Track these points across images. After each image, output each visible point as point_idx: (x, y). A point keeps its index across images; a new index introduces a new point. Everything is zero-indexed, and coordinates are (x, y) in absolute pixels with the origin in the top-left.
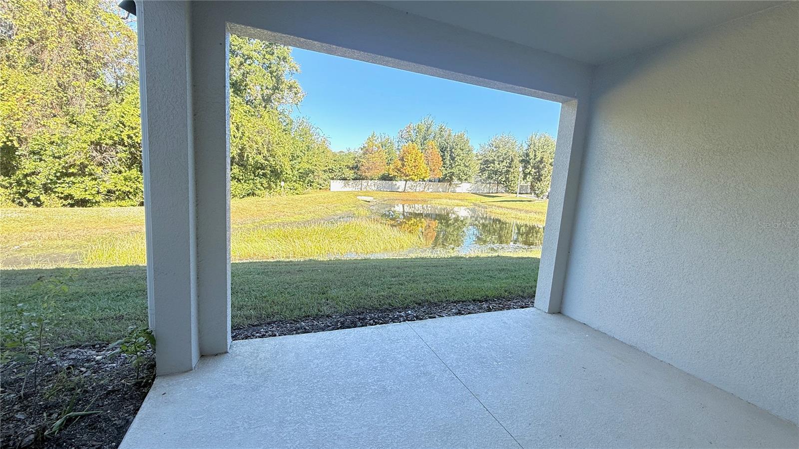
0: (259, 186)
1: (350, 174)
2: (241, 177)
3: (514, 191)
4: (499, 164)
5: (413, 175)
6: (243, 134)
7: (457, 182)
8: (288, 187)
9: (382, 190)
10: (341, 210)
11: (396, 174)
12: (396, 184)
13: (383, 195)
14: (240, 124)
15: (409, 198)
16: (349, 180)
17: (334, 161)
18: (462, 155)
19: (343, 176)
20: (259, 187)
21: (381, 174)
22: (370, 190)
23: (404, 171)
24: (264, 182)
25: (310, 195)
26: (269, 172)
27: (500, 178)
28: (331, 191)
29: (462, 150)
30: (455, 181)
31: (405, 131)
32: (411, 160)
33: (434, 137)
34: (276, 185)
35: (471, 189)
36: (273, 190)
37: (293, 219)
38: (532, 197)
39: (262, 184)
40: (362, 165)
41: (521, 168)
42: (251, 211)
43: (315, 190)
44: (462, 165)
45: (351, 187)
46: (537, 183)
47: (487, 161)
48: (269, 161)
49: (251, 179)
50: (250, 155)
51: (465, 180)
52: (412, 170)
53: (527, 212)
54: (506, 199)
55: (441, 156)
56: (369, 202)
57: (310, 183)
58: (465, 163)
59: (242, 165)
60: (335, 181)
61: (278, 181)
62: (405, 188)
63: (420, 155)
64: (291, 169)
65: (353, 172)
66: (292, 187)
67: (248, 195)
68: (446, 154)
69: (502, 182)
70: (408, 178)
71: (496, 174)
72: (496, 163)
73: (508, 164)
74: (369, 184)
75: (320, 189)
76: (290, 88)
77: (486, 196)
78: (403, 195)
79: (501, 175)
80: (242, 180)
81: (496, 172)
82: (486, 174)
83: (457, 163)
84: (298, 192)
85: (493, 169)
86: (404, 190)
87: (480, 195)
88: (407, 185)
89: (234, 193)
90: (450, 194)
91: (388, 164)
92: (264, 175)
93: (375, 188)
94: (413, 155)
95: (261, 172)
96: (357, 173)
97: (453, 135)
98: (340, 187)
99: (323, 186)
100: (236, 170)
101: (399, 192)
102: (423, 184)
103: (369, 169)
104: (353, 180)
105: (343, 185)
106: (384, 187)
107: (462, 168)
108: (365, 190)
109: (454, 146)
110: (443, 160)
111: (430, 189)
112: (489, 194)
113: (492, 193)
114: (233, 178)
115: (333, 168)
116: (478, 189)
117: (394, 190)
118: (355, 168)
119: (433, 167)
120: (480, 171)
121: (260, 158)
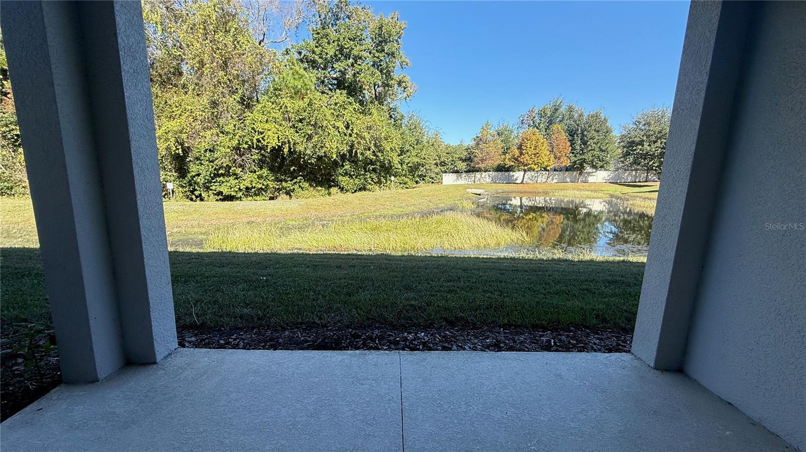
1: (462, 166)
2: (353, 173)
4: (650, 145)
5: (532, 164)
7: (589, 171)
8: (398, 182)
9: (497, 181)
10: (444, 203)
11: (513, 164)
12: (513, 175)
13: (498, 188)
14: (350, 122)
15: (529, 190)
16: (462, 172)
17: (447, 153)
18: (597, 138)
19: (456, 169)
20: (370, 181)
21: (496, 164)
22: (485, 182)
23: (522, 160)
24: (375, 177)
25: (422, 189)
26: (378, 167)
27: (651, 163)
28: (443, 184)
29: (598, 131)
30: (588, 168)
32: (531, 148)
33: (562, 120)
34: (386, 180)
35: (608, 178)
36: (383, 184)
39: (372, 179)
40: (476, 156)
42: (353, 204)
43: (428, 184)
44: (597, 150)
45: (463, 180)
47: (633, 142)
48: (377, 156)
49: (362, 175)
50: (358, 151)
51: (601, 167)
52: (531, 158)
55: (570, 141)
56: (480, 195)
57: (422, 177)
58: (601, 147)
59: (353, 162)
60: (447, 174)
61: (388, 176)
62: (523, 179)
63: (542, 141)
64: (400, 163)
65: (465, 164)
66: (401, 182)
67: (360, 190)
68: (576, 137)
69: (654, 168)
70: (526, 168)
71: (645, 159)
72: (646, 144)
74: (483, 176)
75: (433, 183)
76: (400, 83)
77: (629, 186)
78: (521, 187)
79: (652, 159)
80: (354, 175)
81: (645, 156)
82: (631, 159)
83: (590, 148)
84: (408, 186)
85: (641, 152)
86: (522, 181)
87: (621, 185)
88: (526, 176)
89: (347, 188)
90: (579, 185)
91: (504, 154)
92: (374, 170)
93: (488, 180)
94: (534, 142)
95: (371, 167)
96: (470, 165)
97: (586, 115)
98: (453, 180)
99: (435, 180)
100: (347, 166)
101: (516, 183)
102: (546, 173)
103: (482, 160)
104: (465, 172)
105: (455, 178)
106: (500, 179)
107: (597, 153)
108: (479, 182)
109: (587, 128)
110: (571, 146)
111: (555, 180)
112: (634, 184)
113: (639, 182)
114: (345, 174)
115: (445, 161)
116: (619, 178)
117: (511, 182)
118: (468, 160)
119: (559, 154)
120: (621, 156)
121: (369, 154)
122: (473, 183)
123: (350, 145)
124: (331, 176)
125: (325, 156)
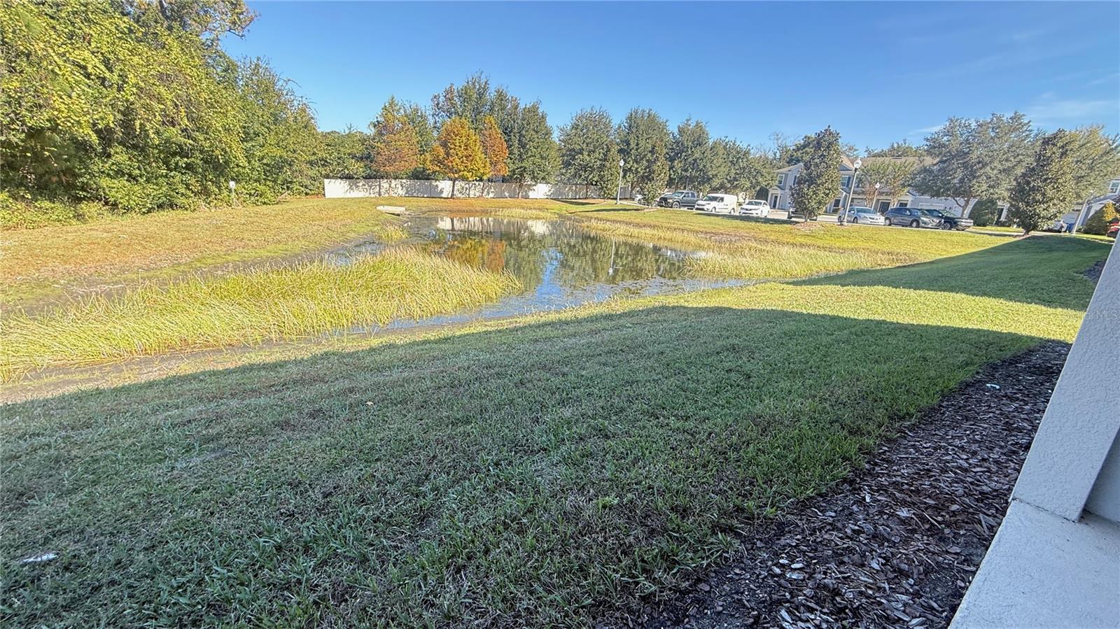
1: (357, 167)
2: (137, 172)
3: (611, 195)
4: (589, 155)
5: (465, 170)
6: (123, 77)
7: (530, 183)
8: (245, 192)
9: (415, 194)
10: (355, 231)
11: (438, 169)
12: (437, 185)
13: (419, 204)
14: (111, 56)
15: (461, 208)
16: (358, 179)
17: (328, 145)
18: (537, 140)
19: (347, 172)
20: (183, 191)
21: (412, 168)
22: (396, 195)
23: (450, 164)
24: (193, 181)
25: (292, 206)
26: (200, 163)
27: (591, 177)
28: (327, 197)
29: (537, 132)
30: (528, 179)
32: (460, 146)
33: (492, 110)
34: (219, 188)
35: (550, 193)
36: (213, 196)
37: (264, 253)
39: (187, 185)
40: (378, 153)
41: (621, 161)
42: (167, 240)
43: (298, 196)
44: (538, 156)
45: (362, 191)
46: (647, 184)
47: (573, 150)
48: (195, 140)
49: (162, 176)
50: (148, 126)
51: (542, 179)
52: (462, 162)
53: (638, 225)
54: (603, 208)
55: (506, 141)
56: (398, 215)
57: (287, 185)
58: (542, 153)
59: (135, 147)
60: (333, 180)
61: (223, 180)
62: (453, 191)
63: (474, 138)
64: (246, 157)
65: (362, 165)
66: (253, 192)
67: (160, 206)
68: (513, 137)
69: (594, 183)
70: (456, 176)
71: (585, 171)
72: (586, 153)
73: (602, 155)
74: (393, 185)
75: (307, 194)
77: (572, 203)
78: (451, 203)
79: (592, 172)
80: (141, 176)
81: (585, 168)
82: (572, 170)
83: (530, 153)
84: (266, 200)
85: (581, 162)
86: (453, 195)
87: (564, 202)
88: (456, 188)
89: (126, 204)
90: (520, 200)
91: (423, 153)
92: (189, 167)
93: (402, 192)
94: (464, 138)
95: (182, 162)
96: (370, 168)
97: (522, 106)
98: (343, 191)
99: (311, 190)
100: (120, 156)
101: (442, 198)
102: (479, 184)
103: (389, 160)
104: (365, 178)
105: (347, 187)
106: (419, 190)
107: (537, 160)
108: (387, 195)
109: (525, 125)
110: (508, 148)
111: (491, 194)
112: (576, 201)
113: (579, 199)
114: (117, 173)
115: (326, 157)
116: (561, 194)
117: (435, 195)
118: (367, 158)
119: (495, 159)
120: (562, 166)
121: (173, 133)
122: (378, 196)
123: (122, 109)
124: (76, 176)
125: (54, 129)
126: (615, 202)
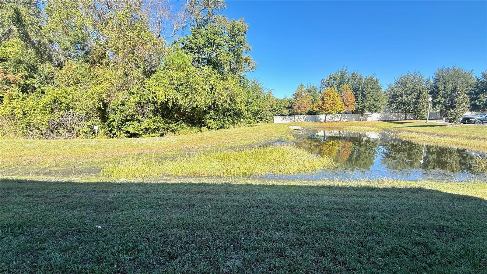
0: (227, 122)
1: (286, 111)
2: (216, 117)
3: (423, 118)
4: (407, 97)
5: (331, 110)
7: (368, 113)
8: (245, 122)
9: (309, 121)
11: (319, 110)
12: (318, 117)
13: (309, 125)
14: (214, 85)
15: (328, 126)
16: (286, 116)
17: (276, 104)
18: (372, 92)
19: (282, 113)
21: (308, 110)
22: (300, 122)
23: (324, 107)
24: (230, 119)
25: (261, 127)
26: (233, 113)
27: (408, 108)
28: (274, 123)
29: (372, 89)
30: (367, 112)
31: (326, 80)
32: (330, 100)
33: (348, 82)
34: (238, 121)
35: (380, 118)
36: (236, 124)
38: (443, 122)
39: (229, 121)
40: (294, 105)
41: (430, 98)
42: (214, 139)
43: (265, 123)
44: (373, 100)
45: (287, 120)
46: (449, 110)
47: (396, 95)
48: (232, 107)
49: (222, 118)
50: (219, 104)
51: (375, 111)
52: (330, 106)
53: (440, 135)
54: (416, 125)
55: (354, 95)
56: (298, 130)
57: (261, 119)
58: (375, 98)
59: (216, 110)
60: (277, 117)
61: (239, 119)
62: (325, 119)
63: (337, 95)
64: (247, 111)
65: (288, 110)
66: (248, 122)
67: (221, 128)
68: (358, 93)
69: (410, 111)
70: (327, 112)
72: (404, 96)
73: (416, 96)
74: (299, 117)
75: (268, 122)
76: (246, 61)
77: (394, 123)
78: (324, 124)
79: (409, 105)
80: (217, 119)
81: (404, 104)
82: (395, 106)
83: (368, 99)
84: (252, 125)
85: (401, 101)
86: (325, 121)
87: (389, 122)
88: (327, 117)
89: (212, 127)
90: (362, 122)
91: (313, 103)
92: (230, 115)
93: (303, 120)
94: (331, 96)
95: (228, 114)
96: (291, 111)
97: (364, 78)
98: (280, 121)
99: (269, 120)
100: (212, 113)
101: (321, 122)
102: (340, 116)
103: (299, 108)
104: (288, 115)
105: (282, 119)
106: (310, 119)
107: (372, 102)
108: (297, 122)
109: (365, 86)
110: (355, 98)
111: (345, 119)
112: (398, 121)
113: (401, 120)
114: (211, 118)
115: (275, 108)
116: (387, 118)
117: (317, 121)
118: (290, 108)
119: (348, 103)
120: (388, 104)
121: (226, 105)
122: (293, 122)
123: (214, 99)
124: (202, 119)
125: (197, 107)
126: (426, 121)
